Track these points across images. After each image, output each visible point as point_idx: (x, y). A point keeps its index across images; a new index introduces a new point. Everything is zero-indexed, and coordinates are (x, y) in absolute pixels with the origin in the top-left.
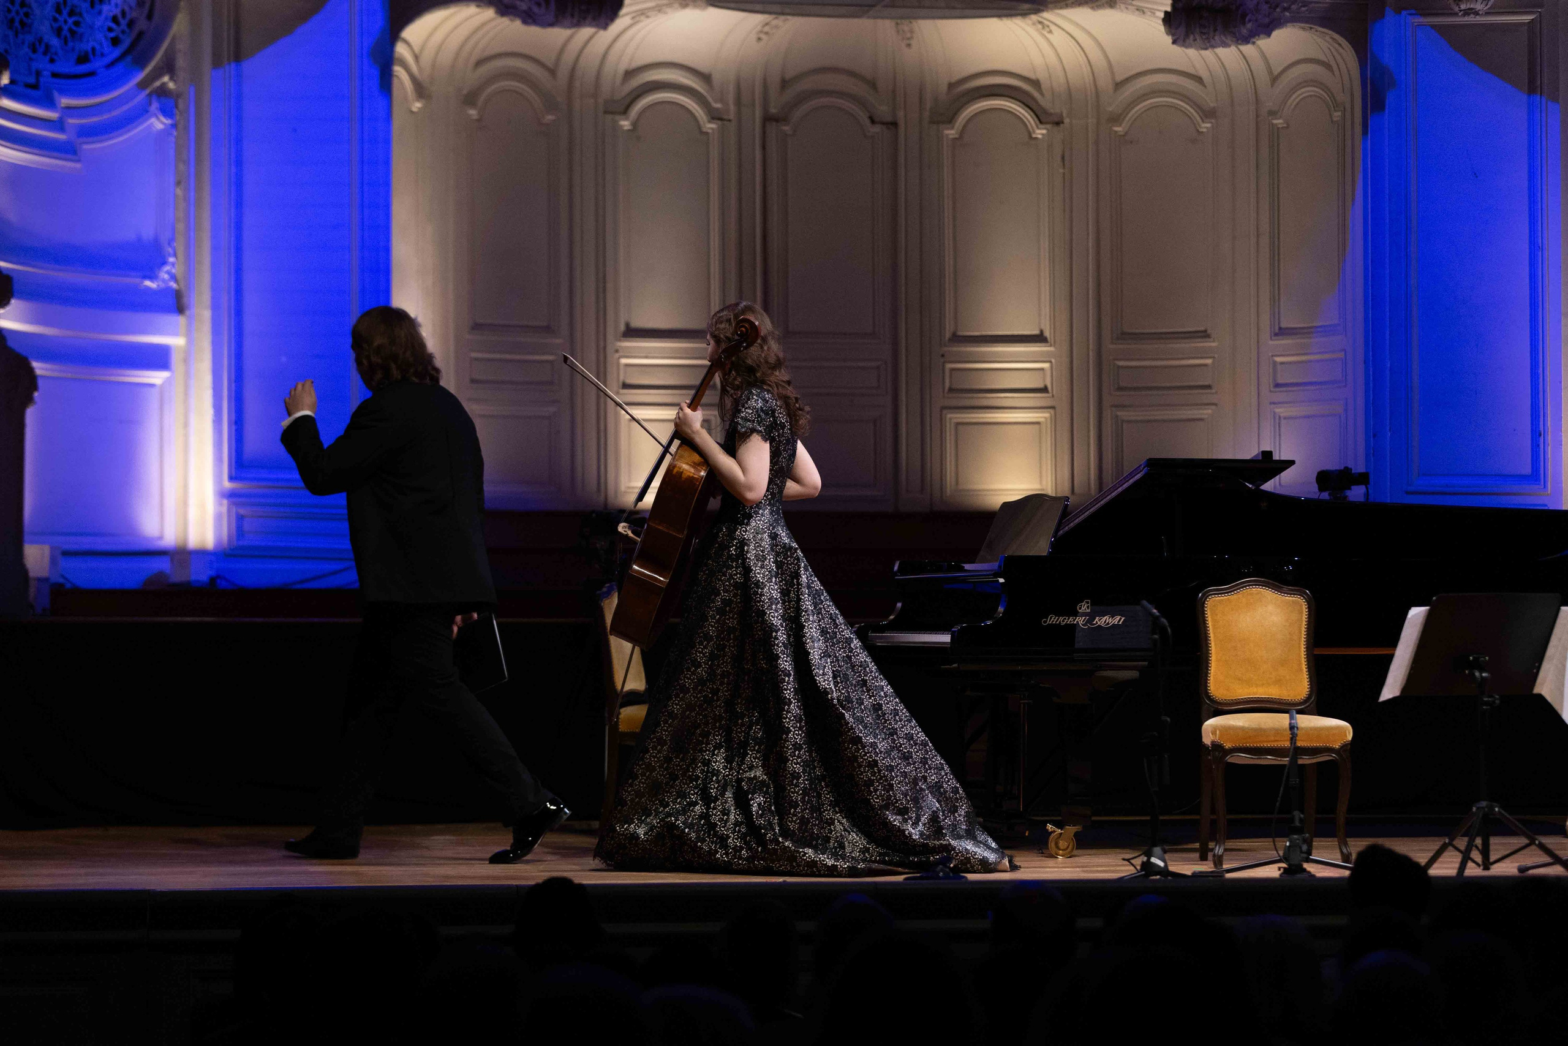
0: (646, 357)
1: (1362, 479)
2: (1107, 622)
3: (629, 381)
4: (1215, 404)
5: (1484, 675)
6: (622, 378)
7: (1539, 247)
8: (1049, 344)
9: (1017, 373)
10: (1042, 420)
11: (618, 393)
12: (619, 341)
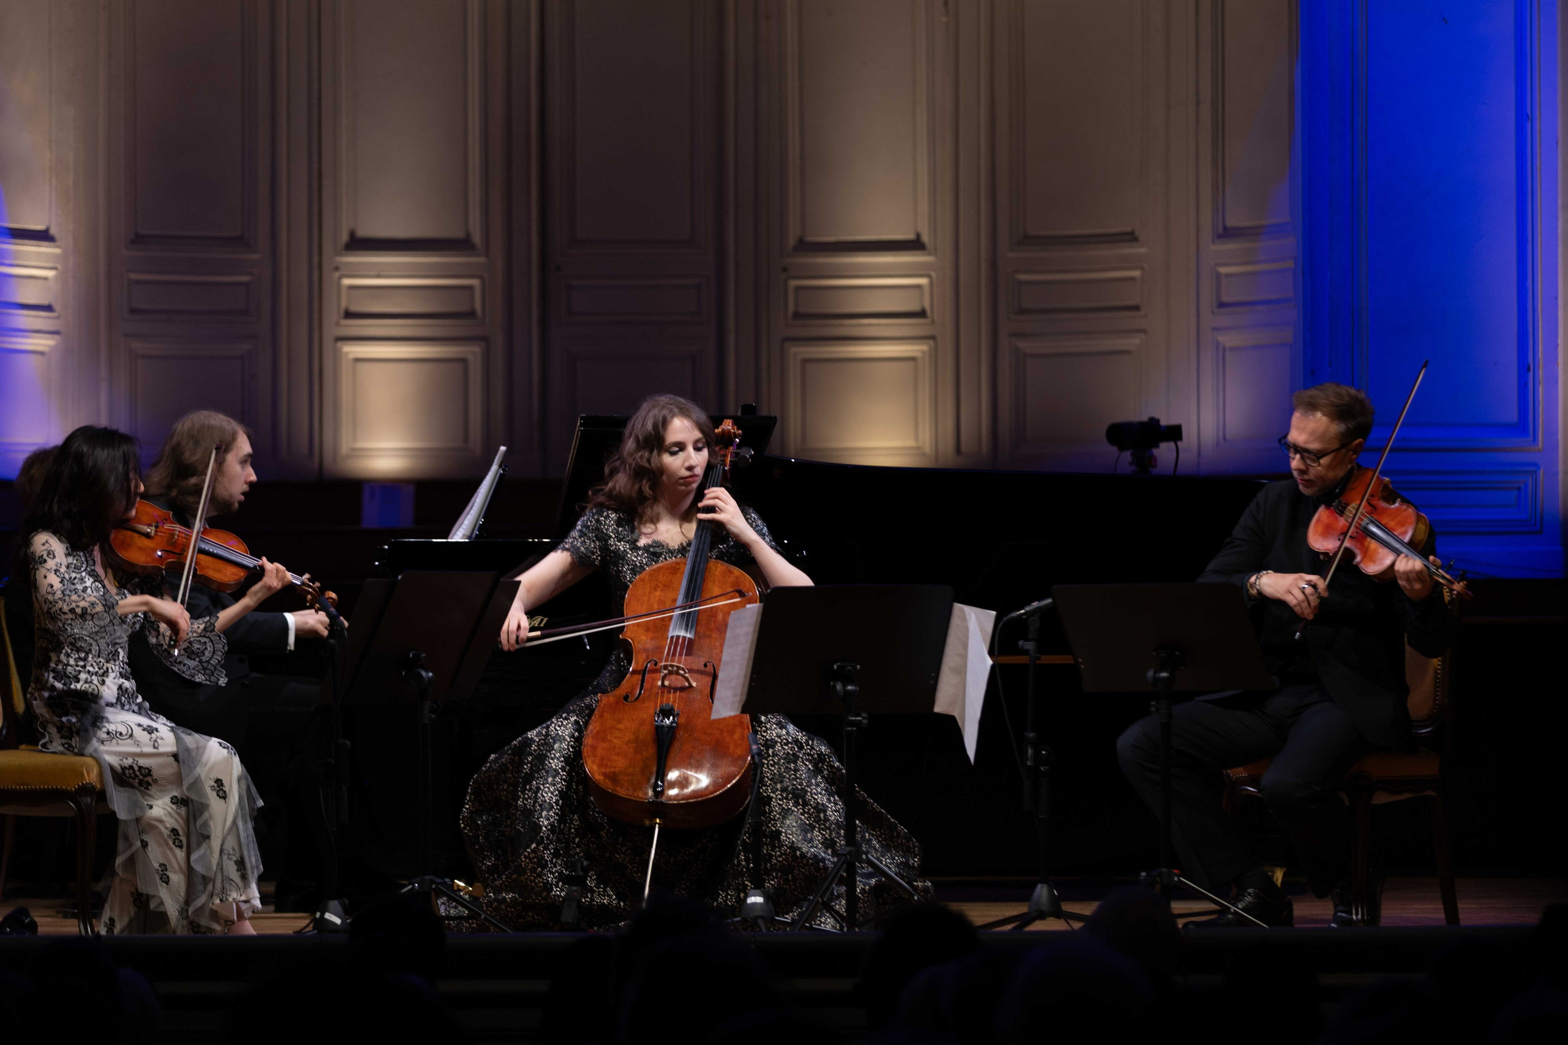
0: (378, 276)
1: (1172, 433)
3: (355, 308)
4: (1144, 331)
5: (849, 688)
6: (344, 304)
7: (1528, 116)
8: (927, 252)
9: (885, 291)
10: (918, 354)
11: (338, 324)
12: (341, 255)
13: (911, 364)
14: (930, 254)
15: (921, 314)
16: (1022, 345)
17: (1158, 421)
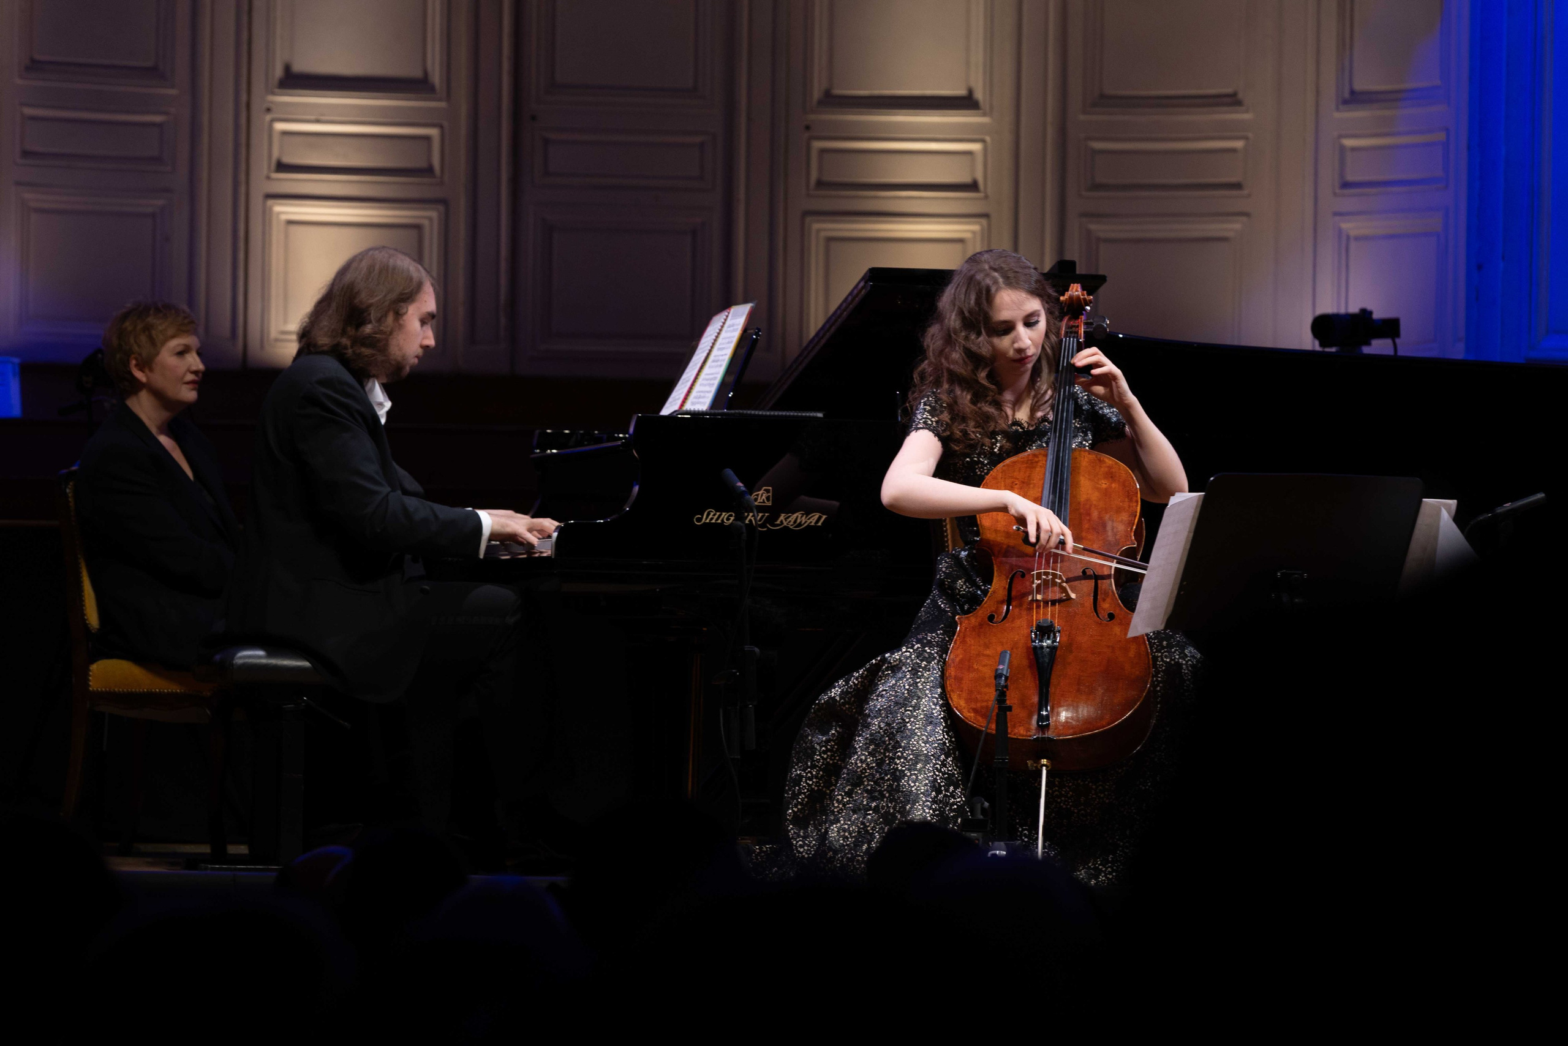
0: (318, 121)
1: (1390, 328)
2: (799, 521)
3: (289, 159)
4: (1248, 214)
6: (276, 154)
8: (981, 111)
9: (931, 157)
10: (967, 235)
11: (268, 178)
12: (273, 93)
13: (959, 246)
14: (984, 115)
15: (973, 186)
16: (1093, 227)
17: (1371, 313)
